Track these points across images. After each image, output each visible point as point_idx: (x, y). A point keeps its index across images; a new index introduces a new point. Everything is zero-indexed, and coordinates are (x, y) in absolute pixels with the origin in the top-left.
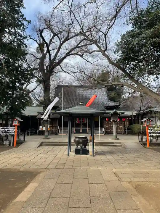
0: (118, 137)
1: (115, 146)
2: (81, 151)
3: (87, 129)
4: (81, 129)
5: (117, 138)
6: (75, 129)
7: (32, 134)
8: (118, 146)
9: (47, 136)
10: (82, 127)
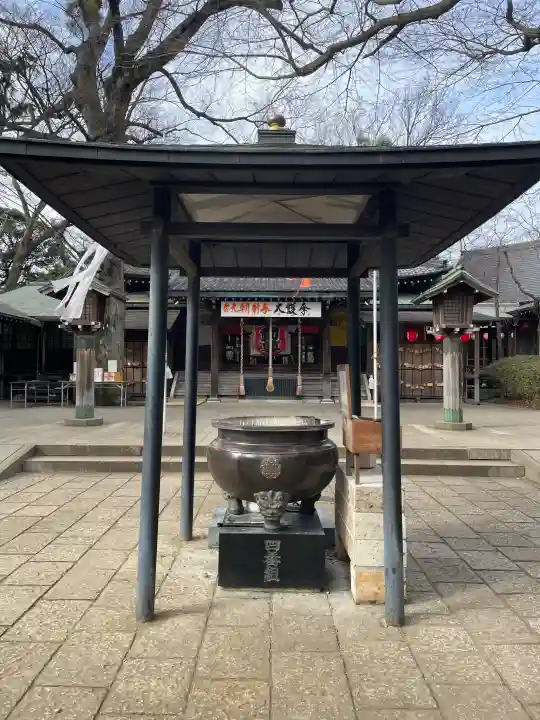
0: (467, 419)
1: (482, 472)
2: (272, 560)
3: (299, 378)
4: (270, 380)
5: (461, 420)
6: (242, 377)
7: (45, 401)
8: (498, 472)
9: (89, 412)
10: (274, 371)
